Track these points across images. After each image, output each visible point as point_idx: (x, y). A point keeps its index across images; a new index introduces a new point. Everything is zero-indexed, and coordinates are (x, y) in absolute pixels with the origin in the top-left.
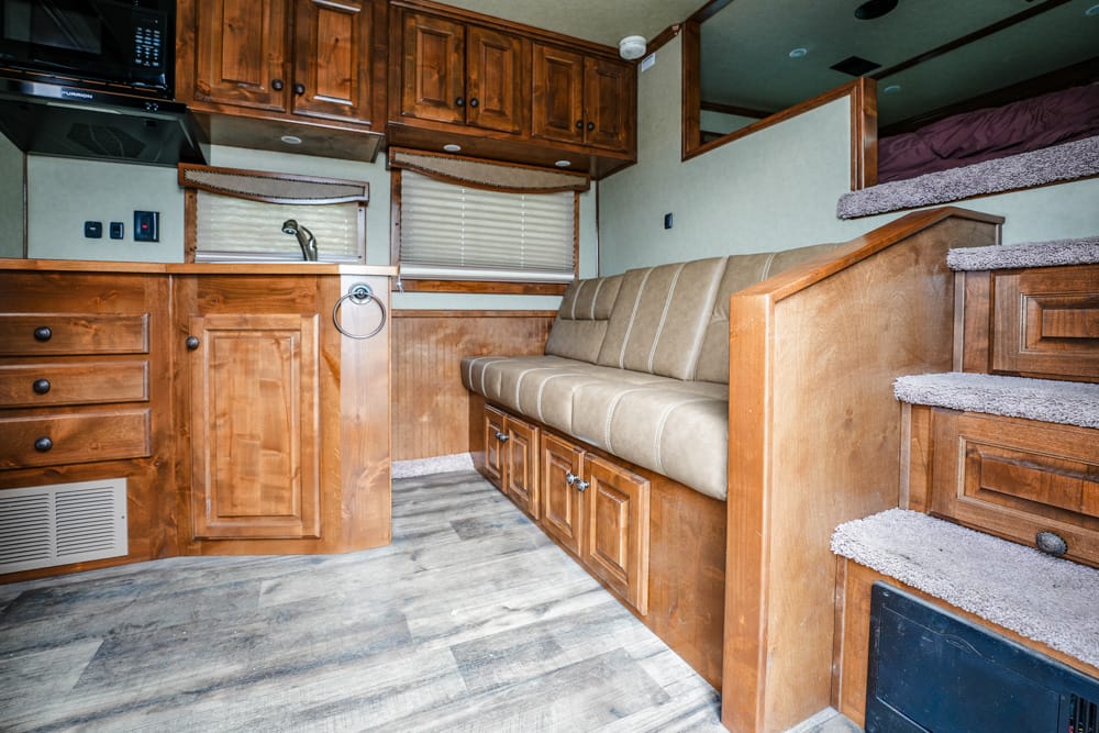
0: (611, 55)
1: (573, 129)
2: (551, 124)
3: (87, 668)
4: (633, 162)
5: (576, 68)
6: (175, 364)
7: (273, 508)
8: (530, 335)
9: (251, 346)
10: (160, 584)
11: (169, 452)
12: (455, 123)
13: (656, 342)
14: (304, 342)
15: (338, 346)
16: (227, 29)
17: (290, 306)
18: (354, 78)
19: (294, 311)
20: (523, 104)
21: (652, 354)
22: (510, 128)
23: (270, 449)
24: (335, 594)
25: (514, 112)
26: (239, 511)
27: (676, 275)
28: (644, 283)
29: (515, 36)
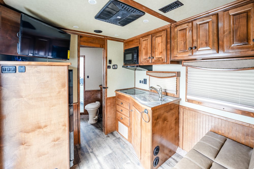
3: (107, 155)
10: (125, 148)
11: (131, 127)
16: (143, 49)
17: (139, 109)
29: (213, 15)
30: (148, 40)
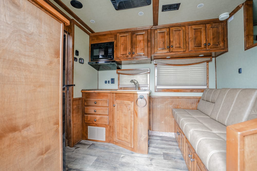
0: (216, 21)
1: (203, 46)
2: (195, 46)
3: (94, 162)
4: (227, 51)
5: (203, 28)
6: (112, 109)
7: (126, 140)
8: (192, 103)
9: (122, 107)
10: (108, 149)
11: (111, 124)
12: (167, 52)
13: (228, 116)
14: (131, 107)
15: (137, 109)
16: (121, 45)
17: (129, 100)
18: (144, 48)
19: (129, 101)
20: (186, 43)
21: (227, 120)
22: (182, 50)
23: (125, 128)
24: (132, 163)
25: (183, 46)
26: (120, 138)
27: (238, 93)
28: (226, 94)
29: (183, 26)
30: (128, 36)
